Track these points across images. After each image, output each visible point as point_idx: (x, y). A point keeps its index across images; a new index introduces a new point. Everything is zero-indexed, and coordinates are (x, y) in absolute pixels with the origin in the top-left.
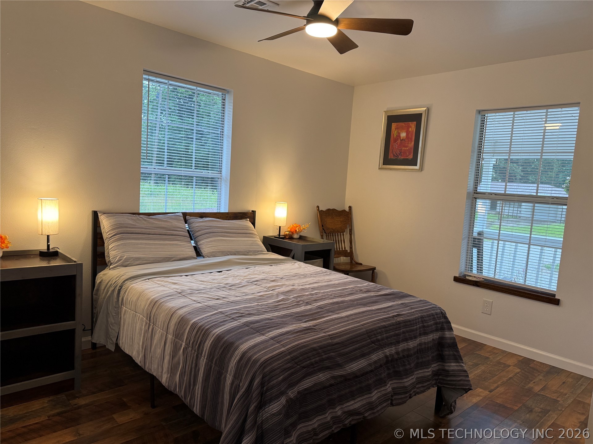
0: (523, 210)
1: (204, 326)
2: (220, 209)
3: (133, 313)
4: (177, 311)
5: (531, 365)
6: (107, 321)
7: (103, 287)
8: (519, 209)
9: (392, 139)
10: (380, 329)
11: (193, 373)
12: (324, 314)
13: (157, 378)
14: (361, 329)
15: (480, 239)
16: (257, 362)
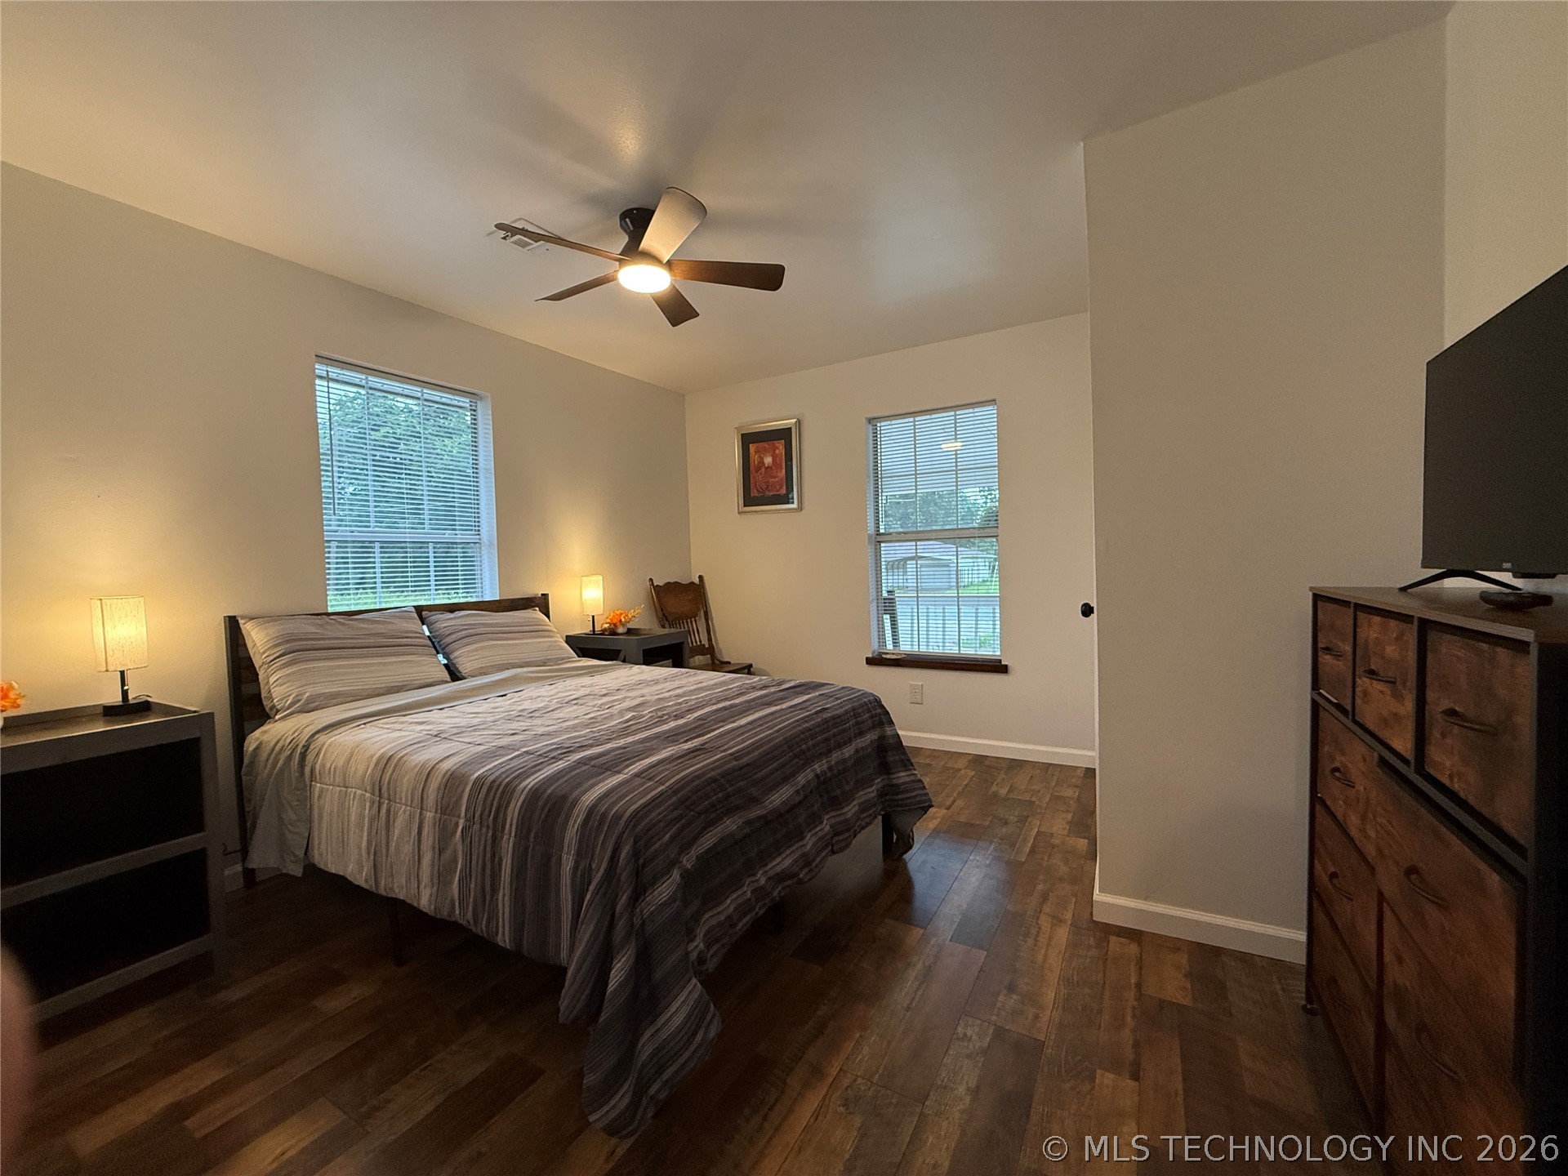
0: (910, 577)
1: (500, 780)
2: (482, 597)
3: (341, 791)
4: (438, 766)
5: (987, 763)
6: (281, 819)
7: (263, 756)
8: (905, 577)
9: (752, 467)
10: (802, 733)
11: (488, 871)
12: (712, 725)
13: (408, 901)
14: (778, 737)
15: (892, 599)
16: (621, 817)
